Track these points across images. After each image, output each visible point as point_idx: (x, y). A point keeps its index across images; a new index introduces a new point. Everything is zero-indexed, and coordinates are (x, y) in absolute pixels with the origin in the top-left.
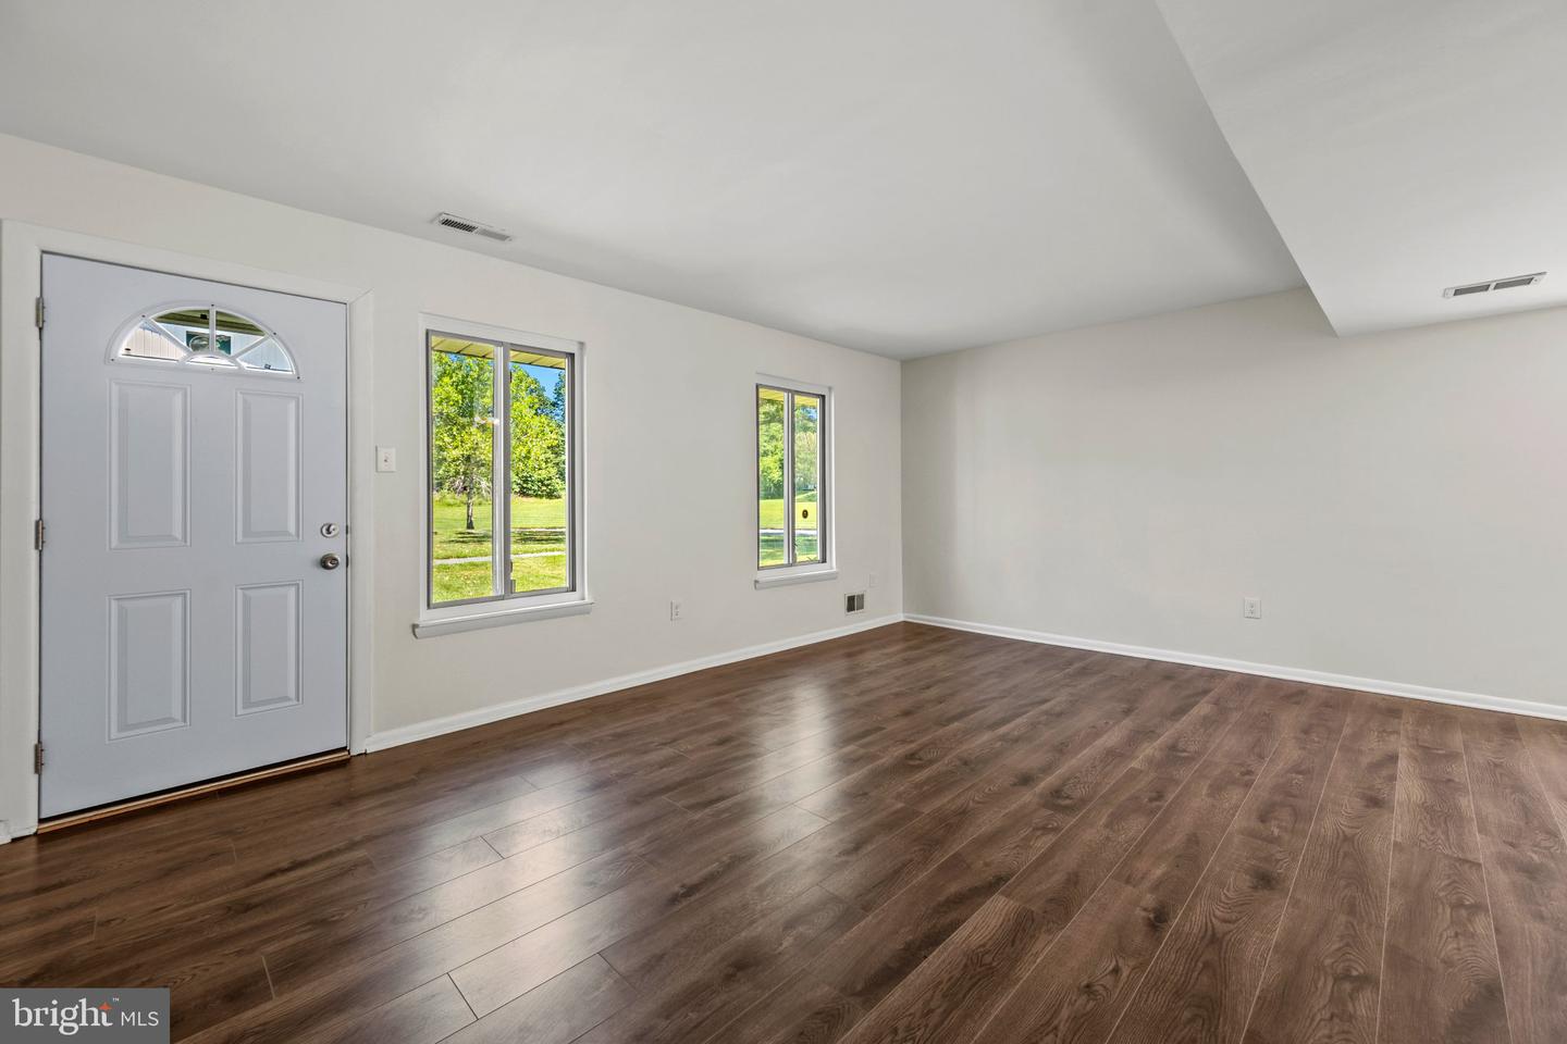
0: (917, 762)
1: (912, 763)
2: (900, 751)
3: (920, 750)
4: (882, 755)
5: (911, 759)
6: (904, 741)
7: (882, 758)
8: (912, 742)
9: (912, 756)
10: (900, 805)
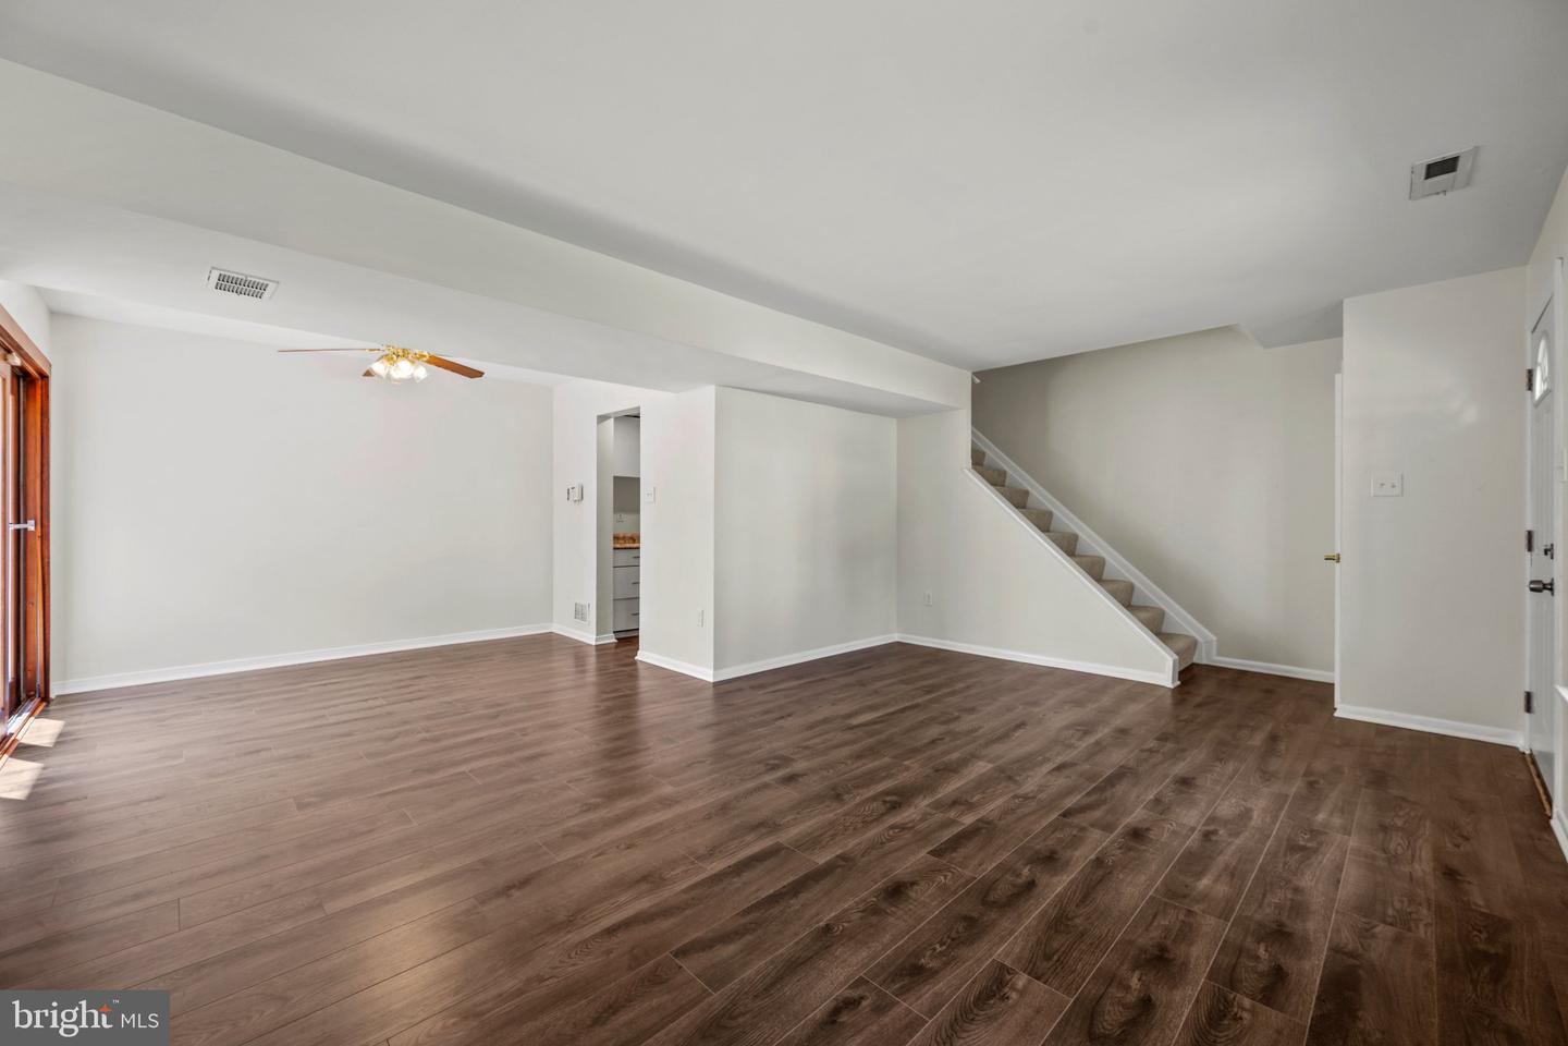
0: (888, 798)
1: (894, 798)
2: (905, 814)
3: (883, 815)
4: (928, 810)
5: (896, 802)
6: (903, 828)
7: (929, 805)
8: (892, 827)
9: (894, 807)
10: (907, 763)
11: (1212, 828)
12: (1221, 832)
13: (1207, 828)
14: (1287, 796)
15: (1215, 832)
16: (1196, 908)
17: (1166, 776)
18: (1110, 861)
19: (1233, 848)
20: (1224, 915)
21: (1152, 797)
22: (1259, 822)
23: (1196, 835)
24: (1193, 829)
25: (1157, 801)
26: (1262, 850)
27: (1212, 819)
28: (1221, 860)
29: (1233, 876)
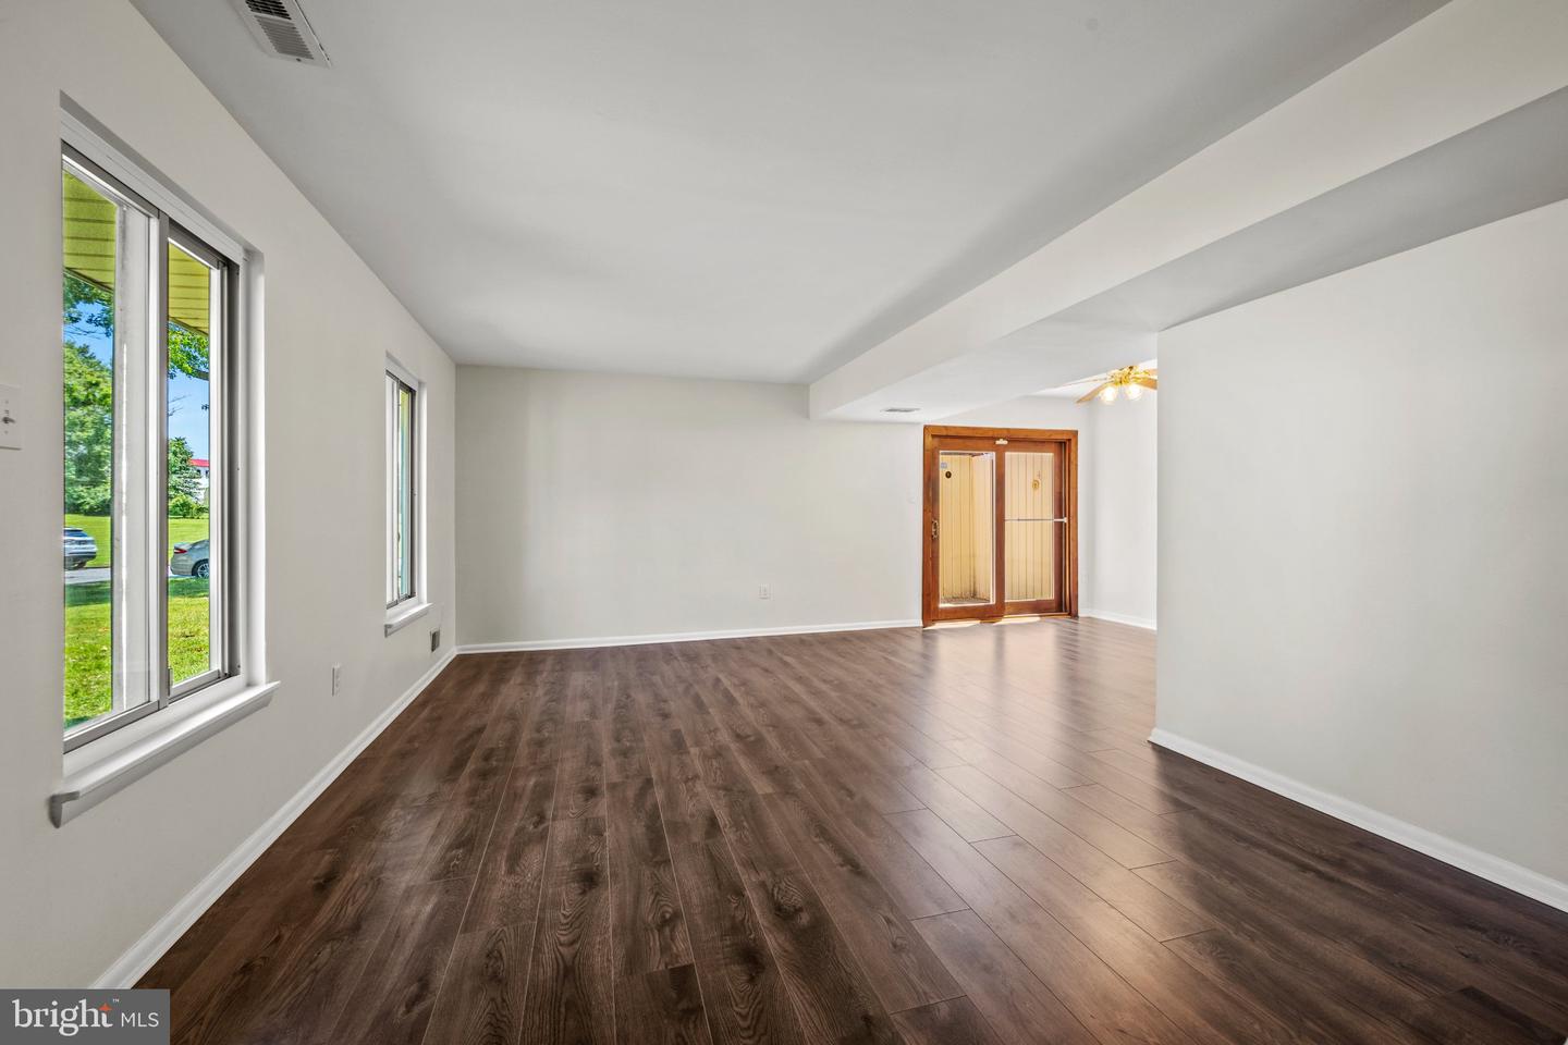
11: (541, 827)
12: (532, 827)
13: (545, 825)
14: (465, 930)
15: (536, 825)
16: (532, 767)
17: (614, 875)
18: (593, 768)
19: (519, 817)
20: (516, 770)
21: (607, 834)
22: (499, 858)
23: (550, 814)
24: (554, 819)
25: (599, 833)
26: (496, 825)
27: (543, 837)
28: (525, 802)
29: (515, 795)
